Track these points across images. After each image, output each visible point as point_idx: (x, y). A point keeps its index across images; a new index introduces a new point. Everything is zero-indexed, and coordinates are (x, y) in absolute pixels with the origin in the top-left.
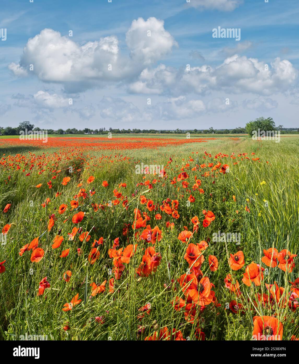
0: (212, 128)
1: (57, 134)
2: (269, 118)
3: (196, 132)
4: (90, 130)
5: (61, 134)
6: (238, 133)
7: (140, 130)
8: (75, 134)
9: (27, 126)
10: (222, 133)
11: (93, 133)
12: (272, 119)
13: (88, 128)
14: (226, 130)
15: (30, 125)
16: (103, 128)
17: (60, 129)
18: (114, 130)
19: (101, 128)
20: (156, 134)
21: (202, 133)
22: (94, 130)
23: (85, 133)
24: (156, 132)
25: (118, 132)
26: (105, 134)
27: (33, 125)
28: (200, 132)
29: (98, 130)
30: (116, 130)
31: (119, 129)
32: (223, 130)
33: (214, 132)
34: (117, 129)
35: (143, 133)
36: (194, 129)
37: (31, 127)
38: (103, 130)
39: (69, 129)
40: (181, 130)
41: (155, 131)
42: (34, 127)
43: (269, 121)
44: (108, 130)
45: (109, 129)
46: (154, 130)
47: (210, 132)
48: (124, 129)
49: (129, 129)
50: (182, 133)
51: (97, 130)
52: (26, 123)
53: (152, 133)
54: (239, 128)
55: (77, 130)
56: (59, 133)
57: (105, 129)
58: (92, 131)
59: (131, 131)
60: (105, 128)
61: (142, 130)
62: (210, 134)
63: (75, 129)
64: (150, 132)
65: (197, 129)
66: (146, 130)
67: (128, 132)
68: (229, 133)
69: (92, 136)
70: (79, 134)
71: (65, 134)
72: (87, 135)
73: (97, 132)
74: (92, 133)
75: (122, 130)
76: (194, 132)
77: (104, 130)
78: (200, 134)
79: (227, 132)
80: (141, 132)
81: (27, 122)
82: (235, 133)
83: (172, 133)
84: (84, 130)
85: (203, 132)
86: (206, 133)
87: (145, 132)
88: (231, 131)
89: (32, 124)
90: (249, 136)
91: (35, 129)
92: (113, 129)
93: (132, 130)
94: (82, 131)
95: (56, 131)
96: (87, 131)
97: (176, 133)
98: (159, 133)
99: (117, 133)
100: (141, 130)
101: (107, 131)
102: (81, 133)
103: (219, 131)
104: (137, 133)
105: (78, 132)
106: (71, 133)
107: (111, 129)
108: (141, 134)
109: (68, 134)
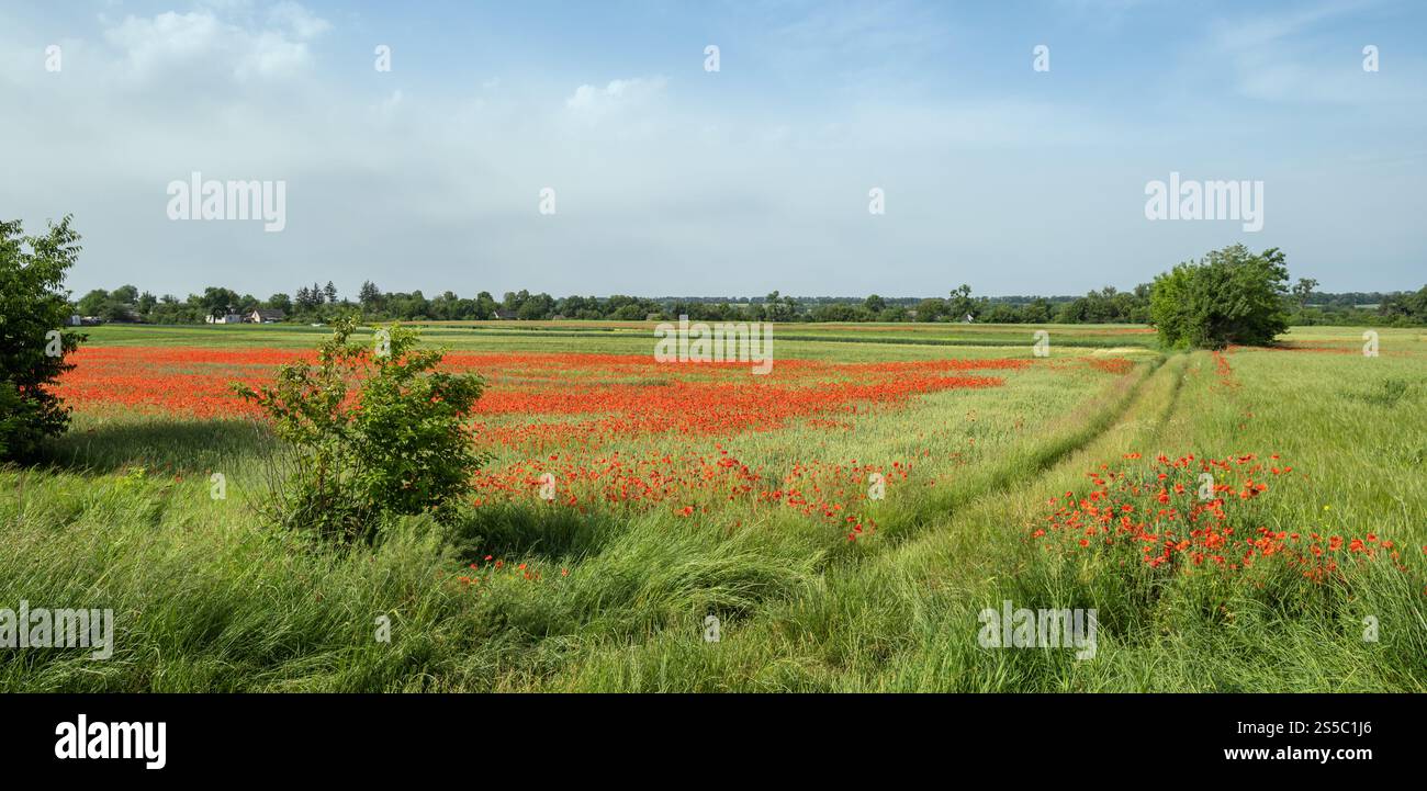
0: (967, 289)
2: (1268, 254)
3: (876, 310)
4: (235, 297)
7: (548, 299)
8: (144, 322)
11: (263, 319)
12: (1280, 258)
13: (228, 287)
16: (322, 288)
18: (390, 295)
19: (311, 288)
21: (910, 319)
22: (264, 297)
23: (209, 319)
24: (644, 311)
25: (419, 309)
26: (335, 321)
28: (898, 313)
29: (293, 299)
30: (401, 296)
31: (419, 293)
32: (1019, 299)
33: (976, 315)
34: (410, 291)
35: (571, 315)
36: (865, 296)
38: (320, 302)
40: (790, 301)
41: (641, 306)
43: (1264, 267)
44: (355, 299)
45: (359, 289)
46: (635, 300)
47: (955, 315)
48: (451, 297)
49: (485, 295)
50: (796, 319)
51: (285, 296)
53: (625, 316)
55: (153, 300)
57: (331, 289)
58: (252, 304)
59: (498, 307)
60: (335, 286)
62: (953, 327)
64: (611, 311)
65: (885, 294)
66: (586, 296)
67: (480, 310)
70: (169, 322)
72: (219, 333)
73: (281, 309)
74: (256, 317)
75: (439, 300)
76: (865, 309)
77: (327, 299)
78: (898, 324)
79: (1041, 311)
80: (559, 313)
83: (737, 316)
84: (202, 300)
85: (914, 313)
86: (931, 320)
87: (577, 308)
88: (1063, 307)
90: (1155, 339)
92: (383, 291)
93: (499, 299)
94: (185, 307)
96: (220, 302)
97: (763, 315)
99: (411, 317)
100: (555, 298)
101: (346, 304)
102: (178, 314)
103: (1002, 309)
104: (534, 316)
105: (163, 310)
106: (121, 317)
107: (370, 295)
108: (557, 322)
109: (98, 323)
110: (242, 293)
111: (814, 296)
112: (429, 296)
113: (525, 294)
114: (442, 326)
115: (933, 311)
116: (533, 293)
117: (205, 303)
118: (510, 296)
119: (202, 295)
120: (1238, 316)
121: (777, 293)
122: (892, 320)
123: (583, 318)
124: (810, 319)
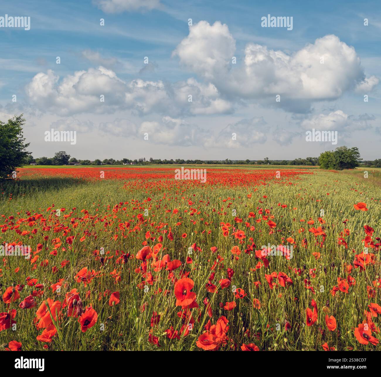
0: (268, 158)
1: (94, 164)
3: (248, 162)
4: (128, 160)
5: (98, 165)
6: (299, 164)
7: (183, 160)
8: (113, 164)
9: (63, 156)
10: (279, 164)
11: (133, 164)
13: (127, 158)
14: (284, 161)
15: (66, 156)
16: (143, 159)
17: (97, 159)
19: (141, 159)
20: (202, 165)
21: (256, 164)
22: (133, 160)
23: (124, 164)
25: (160, 162)
26: (145, 164)
27: (69, 156)
28: (253, 163)
29: (138, 161)
30: (157, 160)
32: (279, 161)
33: (270, 163)
34: (159, 159)
35: (188, 163)
36: (245, 160)
37: (67, 157)
38: (142, 161)
39: (107, 160)
40: (230, 161)
42: (71, 158)
45: (149, 159)
46: (200, 161)
47: (265, 163)
48: (166, 160)
49: (172, 160)
50: (232, 164)
52: (62, 154)
53: (198, 163)
54: (299, 159)
55: (115, 161)
56: (97, 164)
57: (145, 159)
58: (131, 161)
59: (174, 162)
61: (186, 160)
62: (265, 165)
63: (112, 159)
64: (195, 162)
66: (191, 160)
67: (171, 162)
68: (287, 164)
69: (131, 166)
70: (117, 164)
71: (103, 164)
72: (125, 166)
73: (136, 162)
74: (131, 164)
75: (164, 161)
76: (246, 162)
77: (144, 161)
78: (253, 165)
80: (185, 163)
81: (63, 152)
82: (294, 164)
83: (220, 163)
84: (122, 161)
88: (290, 162)
89: (68, 154)
91: (71, 160)
92: (154, 159)
93: (175, 160)
95: (93, 162)
96: (125, 161)
97: (225, 163)
98: (205, 164)
99: (158, 163)
101: (147, 161)
102: (119, 163)
103: (275, 162)
104: (180, 163)
105: (116, 162)
106: (109, 163)
107: (151, 160)
108: (185, 164)
109: (105, 164)
110: (130, 160)
111: (234, 160)
112: (162, 160)
113: (179, 160)
114: (163, 165)
115: (260, 163)
116: (181, 159)
117: (123, 161)
118: (177, 160)
119: (123, 160)
120: (348, 162)
121: (227, 159)
122: (252, 164)
123: (190, 164)
124: (234, 164)
